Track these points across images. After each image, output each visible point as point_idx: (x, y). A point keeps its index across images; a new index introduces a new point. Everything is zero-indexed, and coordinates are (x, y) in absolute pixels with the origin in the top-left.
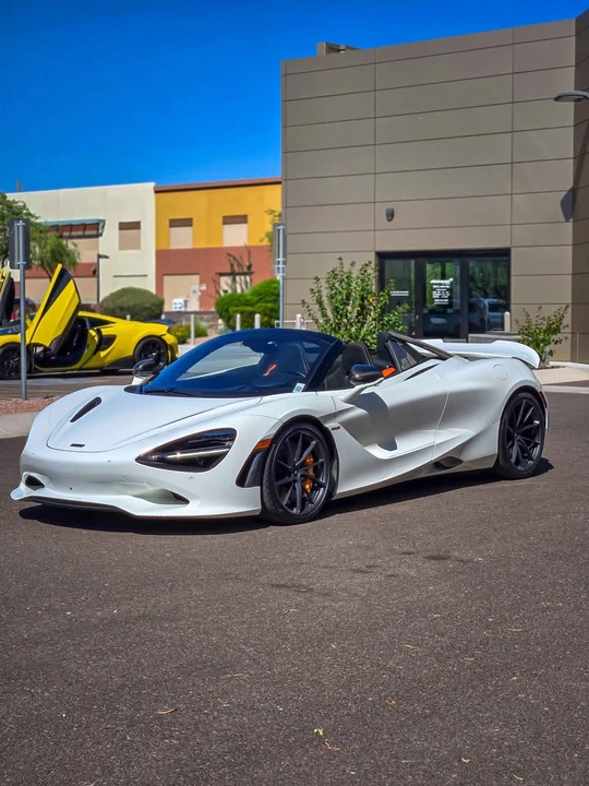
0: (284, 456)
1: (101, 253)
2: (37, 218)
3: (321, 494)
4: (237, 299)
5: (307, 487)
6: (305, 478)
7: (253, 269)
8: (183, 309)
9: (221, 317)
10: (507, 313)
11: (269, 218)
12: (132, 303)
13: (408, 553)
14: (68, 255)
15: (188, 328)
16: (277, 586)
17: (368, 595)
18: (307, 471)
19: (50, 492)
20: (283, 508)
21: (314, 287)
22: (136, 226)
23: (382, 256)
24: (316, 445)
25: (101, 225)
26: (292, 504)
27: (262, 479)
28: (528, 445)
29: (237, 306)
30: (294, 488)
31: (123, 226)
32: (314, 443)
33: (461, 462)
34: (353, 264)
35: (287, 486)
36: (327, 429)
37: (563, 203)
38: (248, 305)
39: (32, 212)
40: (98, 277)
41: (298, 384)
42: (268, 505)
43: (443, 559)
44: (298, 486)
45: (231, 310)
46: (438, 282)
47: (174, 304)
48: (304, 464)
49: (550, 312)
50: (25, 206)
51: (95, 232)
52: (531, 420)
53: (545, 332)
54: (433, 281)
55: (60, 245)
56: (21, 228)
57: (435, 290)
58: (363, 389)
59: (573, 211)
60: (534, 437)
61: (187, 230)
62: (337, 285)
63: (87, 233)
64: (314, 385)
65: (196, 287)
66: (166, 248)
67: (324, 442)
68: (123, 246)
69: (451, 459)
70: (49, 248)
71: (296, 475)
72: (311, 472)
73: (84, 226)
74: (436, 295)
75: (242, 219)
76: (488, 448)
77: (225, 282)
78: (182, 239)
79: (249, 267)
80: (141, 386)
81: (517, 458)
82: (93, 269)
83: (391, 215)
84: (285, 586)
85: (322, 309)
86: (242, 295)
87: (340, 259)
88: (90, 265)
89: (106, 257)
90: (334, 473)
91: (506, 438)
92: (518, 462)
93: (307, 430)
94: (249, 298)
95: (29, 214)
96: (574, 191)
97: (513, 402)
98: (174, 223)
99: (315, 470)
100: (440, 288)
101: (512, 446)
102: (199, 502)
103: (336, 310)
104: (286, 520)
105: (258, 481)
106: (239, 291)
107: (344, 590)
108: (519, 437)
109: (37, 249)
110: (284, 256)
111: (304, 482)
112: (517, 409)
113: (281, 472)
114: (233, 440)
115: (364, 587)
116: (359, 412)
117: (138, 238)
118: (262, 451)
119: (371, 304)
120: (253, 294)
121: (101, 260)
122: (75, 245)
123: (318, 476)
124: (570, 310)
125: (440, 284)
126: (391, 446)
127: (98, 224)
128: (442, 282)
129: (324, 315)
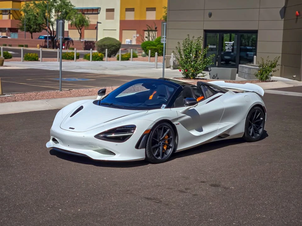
0: (156, 136)
1: (98, 21)
2: (75, 7)
3: (170, 151)
4: (150, 43)
5: (165, 148)
6: (164, 144)
7: (157, 29)
8: (130, 44)
9: (143, 49)
10: (255, 56)
11: (164, 10)
12: (108, 44)
13: (203, 182)
14: (86, 22)
15: (130, 54)
16: (147, 198)
17: (184, 206)
18: (165, 141)
19: (61, 146)
20: (154, 157)
21: (177, 46)
22: (113, 10)
23: (206, 31)
24: (169, 131)
25: (99, 9)
26: (158, 155)
27: (146, 145)
28: (257, 128)
29: (150, 46)
30: (159, 149)
31: (108, 10)
32: (168, 130)
33: (229, 135)
34: (193, 37)
35: (157, 148)
36: (174, 124)
37: (281, 12)
38: (153, 46)
39: (73, 4)
40: (97, 30)
41: (163, 105)
42: (148, 156)
43: (217, 186)
44: (161, 148)
45: (148, 47)
46: (228, 42)
47: (126, 41)
48: (164, 139)
49: (272, 59)
50: (70, 2)
51: (96, 12)
52: (259, 118)
53: (270, 66)
54: (226, 42)
55: (83, 18)
56: (61, 23)
57: (226, 46)
58: (189, 108)
59: (284, 16)
60: (260, 125)
61: (132, 13)
62: (187, 45)
63: (94, 12)
64: (170, 106)
65: (135, 35)
66: (124, 19)
67: (173, 130)
68: (108, 18)
69: (225, 134)
70: (78, 19)
71: (161, 143)
72: (167, 142)
73: (93, 10)
74: (227, 48)
75: (154, 9)
76: (241, 130)
77: (146, 34)
78: (130, 16)
79: (156, 28)
80: (100, 101)
81: (253, 133)
82: (95, 26)
83: (210, 15)
84: (150, 199)
85: (181, 55)
86: (151, 42)
87: (188, 35)
88: (94, 25)
89: (100, 23)
90: (176, 141)
91: (248, 125)
92: (253, 135)
93: (166, 125)
94: (154, 43)
95: (71, 5)
96: (285, 8)
97: (252, 111)
98: (128, 10)
99: (169, 141)
100: (228, 45)
101: (251, 128)
102: (120, 154)
103: (186, 55)
104: (155, 162)
105: (144, 146)
106: (151, 40)
107: (174, 202)
108: (254, 125)
109: (74, 19)
110: (166, 35)
111: (163, 146)
112: (254, 114)
113: (154, 142)
114: (134, 129)
115: (183, 201)
116: (188, 117)
117: (113, 15)
118: (147, 134)
119: (200, 54)
120: (156, 42)
121: (99, 24)
122: (88, 18)
123: (169, 143)
124: (280, 58)
125: (229, 44)
126: (201, 130)
127: (98, 9)
128: (229, 42)
129: (181, 57)
